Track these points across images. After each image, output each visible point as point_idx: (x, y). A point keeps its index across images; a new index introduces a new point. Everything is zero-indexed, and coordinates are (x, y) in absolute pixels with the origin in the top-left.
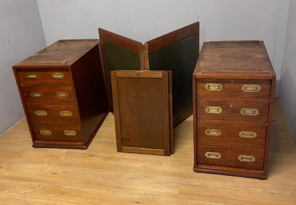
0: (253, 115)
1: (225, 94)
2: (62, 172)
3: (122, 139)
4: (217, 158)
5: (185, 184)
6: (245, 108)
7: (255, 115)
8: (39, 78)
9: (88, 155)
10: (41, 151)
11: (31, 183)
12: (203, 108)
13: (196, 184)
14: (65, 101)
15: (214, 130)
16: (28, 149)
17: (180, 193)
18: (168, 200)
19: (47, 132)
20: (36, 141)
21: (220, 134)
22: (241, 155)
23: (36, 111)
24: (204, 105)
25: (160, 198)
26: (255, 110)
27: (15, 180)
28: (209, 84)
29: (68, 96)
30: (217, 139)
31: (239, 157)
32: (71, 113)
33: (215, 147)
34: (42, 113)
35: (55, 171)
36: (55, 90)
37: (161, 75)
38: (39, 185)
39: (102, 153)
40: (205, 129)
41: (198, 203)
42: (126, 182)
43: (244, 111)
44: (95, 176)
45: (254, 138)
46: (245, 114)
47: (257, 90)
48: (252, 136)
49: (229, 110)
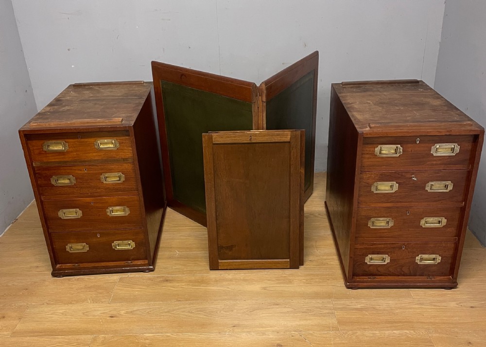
0: (445, 191)
1: (405, 161)
2: (127, 313)
3: (218, 247)
4: (384, 263)
5: (341, 309)
6: (432, 181)
7: (448, 191)
8: (71, 149)
9: (161, 281)
10: (70, 282)
11: (77, 337)
12: (369, 185)
13: (359, 306)
14: (117, 190)
15: (381, 219)
16: (44, 280)
17: (340, 322)
18: (325, 336)
19: (78, 247)
20: (58, 266)
21: (391, 224)
22: (420, 255)
23: (61, 211)
24: (370, 181)
25: (311, 334)
26: (447, 184)
27: (43, 335)
28: (382, 146)
29: (123, 179)
30: (386, 233)
31: (417, 258)
32: (127, 209)
33: (383, 246)
34: (71, 214)
35: (114, 313)
36: (100, 171)
37: (289, 137)
38: (95, 339)
39: (184, 274)
40: (369, 218)
41: (373, 333)
42: (247, 316)
43: (432, 185)
44: (189, 312)
45: (442, 226)
46: (432, 191)
47: (453, 152)
48: (439, 223)
49: (408, 186)
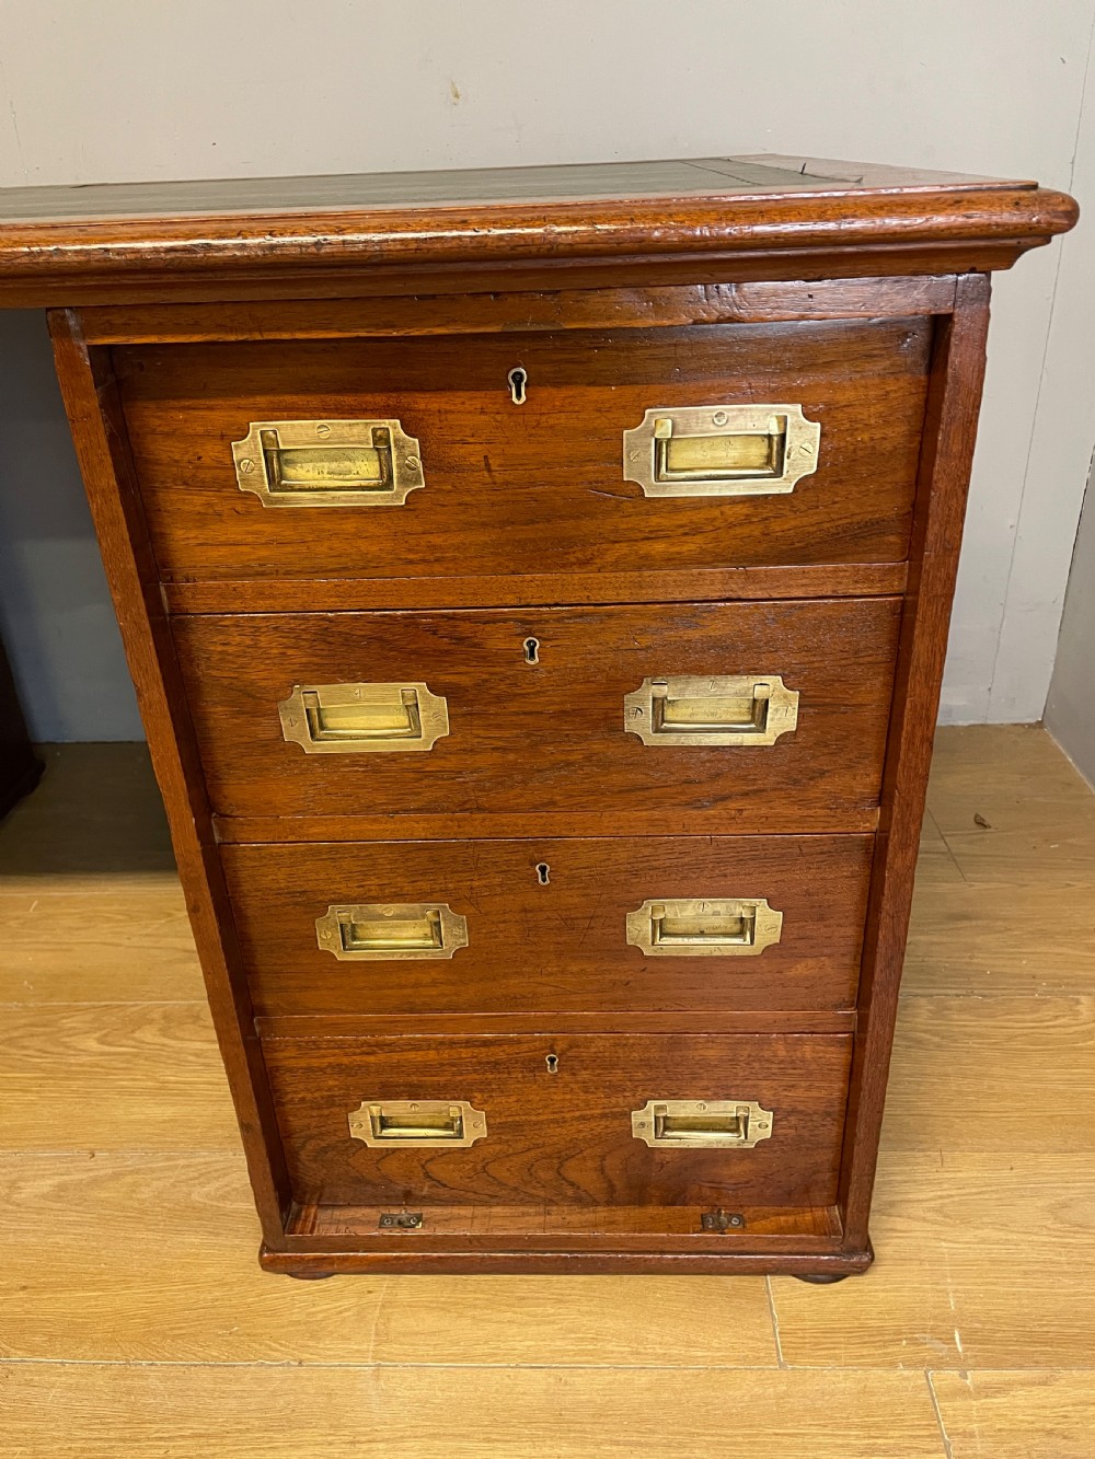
0: (750, 739)
1: (456, 539)
4: (458, 1144)
7: (767, 738)
12: (260, 704)
15: (392, 909)
21: (456, 938)
22: (651, 1104)
24: (257, 675)
26: (760, 692)
28: (270, 425)
30: (434, 983)
31: (637, 1117)
40: (316, 907)
43: (663, 702)
45: (757, 949)
46: (671, 740)
47: (778, 473)
48: (741, 934)
49: (514, 707)
